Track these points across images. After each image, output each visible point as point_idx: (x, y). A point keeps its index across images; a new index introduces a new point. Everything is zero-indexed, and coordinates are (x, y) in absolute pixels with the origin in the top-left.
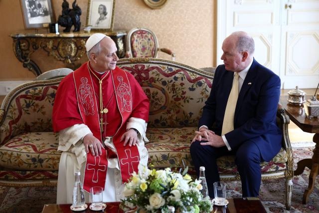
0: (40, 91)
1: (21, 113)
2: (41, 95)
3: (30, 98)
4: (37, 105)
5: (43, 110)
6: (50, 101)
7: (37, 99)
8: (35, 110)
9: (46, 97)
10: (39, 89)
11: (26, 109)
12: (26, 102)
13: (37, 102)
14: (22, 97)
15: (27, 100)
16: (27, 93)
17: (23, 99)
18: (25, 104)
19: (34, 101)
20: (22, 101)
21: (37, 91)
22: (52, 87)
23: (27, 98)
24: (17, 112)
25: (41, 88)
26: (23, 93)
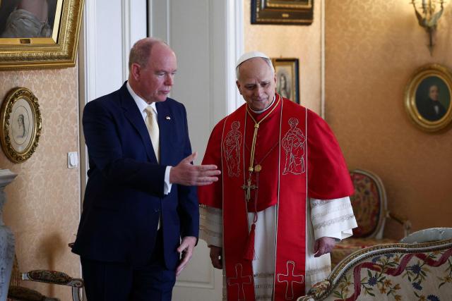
0: (397, 260)
1: (358, 292)
2: (396, 266)
3: (377, 270)
4: (388, 283)
5: (398, 292)
6: (409, 279)
7: (390, 272)
8: (383, 290)
9: (405, 272)
10: (395, 257)
11: (368, 286)
12: (370, 274)
13: (389, 277)
14: (366, 265)
15: (371, 271)
16: (374, 260)
17: (366, 269)
18: (368, 278)
19: (384, 275)
20: (364, 273)
21: (391, 260)
22: (418, 256)
23: (373, 269)
24: (352, 290)
25: (399, 255)
26: (370, 260)
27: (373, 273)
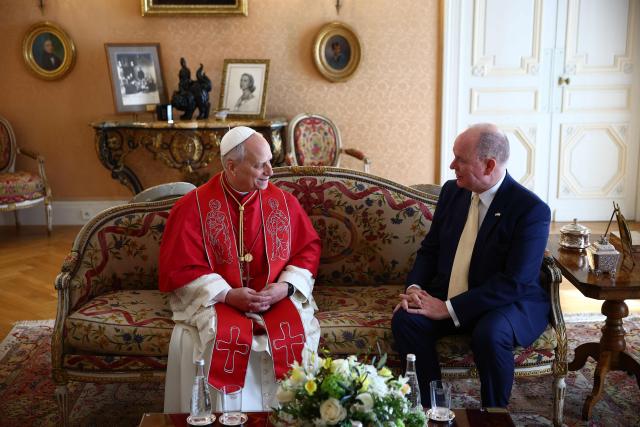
0: (139, 220)
1: (106, 258)
2: (140, 227)
3: (123, 233)
4: (134, 244)
5: (144, 253)
6: (155, 238)
7: (135, 233)
8: (130, 252)
9: (149, 231)
10: (137, 218)
11: (115, 250)
12: (115, 237)
13: (134, 239)
14: (109, 229)
15: (116, 235)
16: (116, 223)
17: (110, 234)
18: (114, 242)
19: (128, 237)
20: (109, 236)
21: (134, 221)
22: (161, 215)
23: (116, 232)
24: (100, 256)
25: (141, 215)
26: (111, 224)
27: (118, 236)
